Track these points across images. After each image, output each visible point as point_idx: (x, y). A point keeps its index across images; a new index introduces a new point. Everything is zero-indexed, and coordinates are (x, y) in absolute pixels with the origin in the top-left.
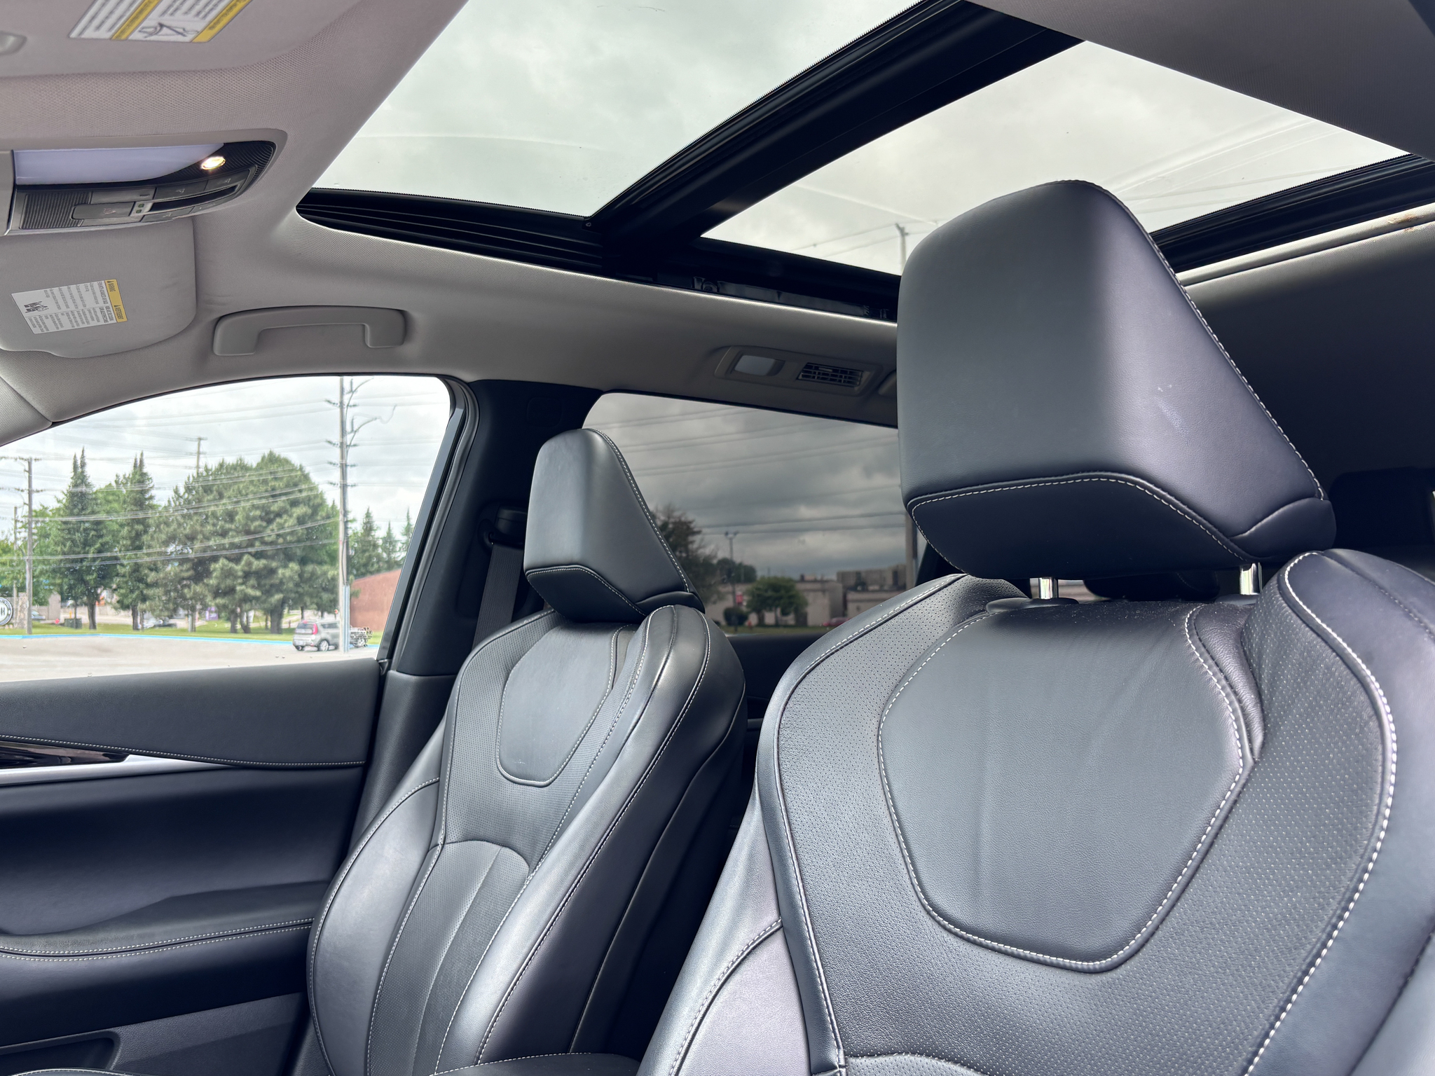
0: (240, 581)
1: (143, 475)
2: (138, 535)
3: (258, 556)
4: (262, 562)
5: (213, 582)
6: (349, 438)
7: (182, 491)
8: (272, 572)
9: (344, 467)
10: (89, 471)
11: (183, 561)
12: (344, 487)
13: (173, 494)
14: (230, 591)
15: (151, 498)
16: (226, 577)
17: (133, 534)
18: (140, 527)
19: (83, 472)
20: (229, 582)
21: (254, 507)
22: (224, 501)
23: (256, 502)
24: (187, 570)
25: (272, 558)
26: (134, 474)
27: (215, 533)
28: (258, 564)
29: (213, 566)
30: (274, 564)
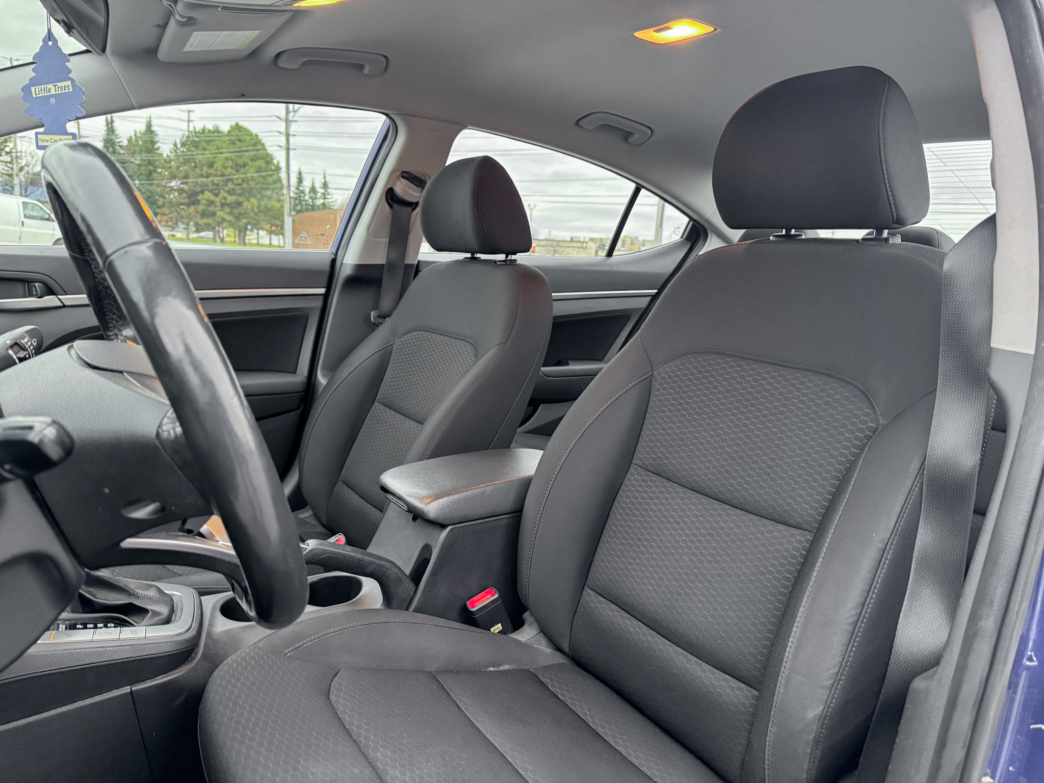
0: (219, 208)
1: (152, 132)
2: (150, 173)
3: (230, 193)
4: (234, 198)
5: (201, 208)
6: (291, 115)
7: (179, 146)
8: (239, 204)
9: (288, 135)
10: (115, 125)
11: (181, 191)
12: (288, 150)
13: (172, 146)
14: (213, 214)
15: (158, 148)
16: (209, 205)
17: (147, 173)
18: (151, 168)
19: (112, 126)
20: (212, 209)
21: (227, 159)
22: (207, 152)
23: (229, 155)
24: (184, 198)
25: (240, 195)
26: (147, 131)
27: (202, 176)
28: (231, 199)
29: (200, 197)
30: (240, 199)
